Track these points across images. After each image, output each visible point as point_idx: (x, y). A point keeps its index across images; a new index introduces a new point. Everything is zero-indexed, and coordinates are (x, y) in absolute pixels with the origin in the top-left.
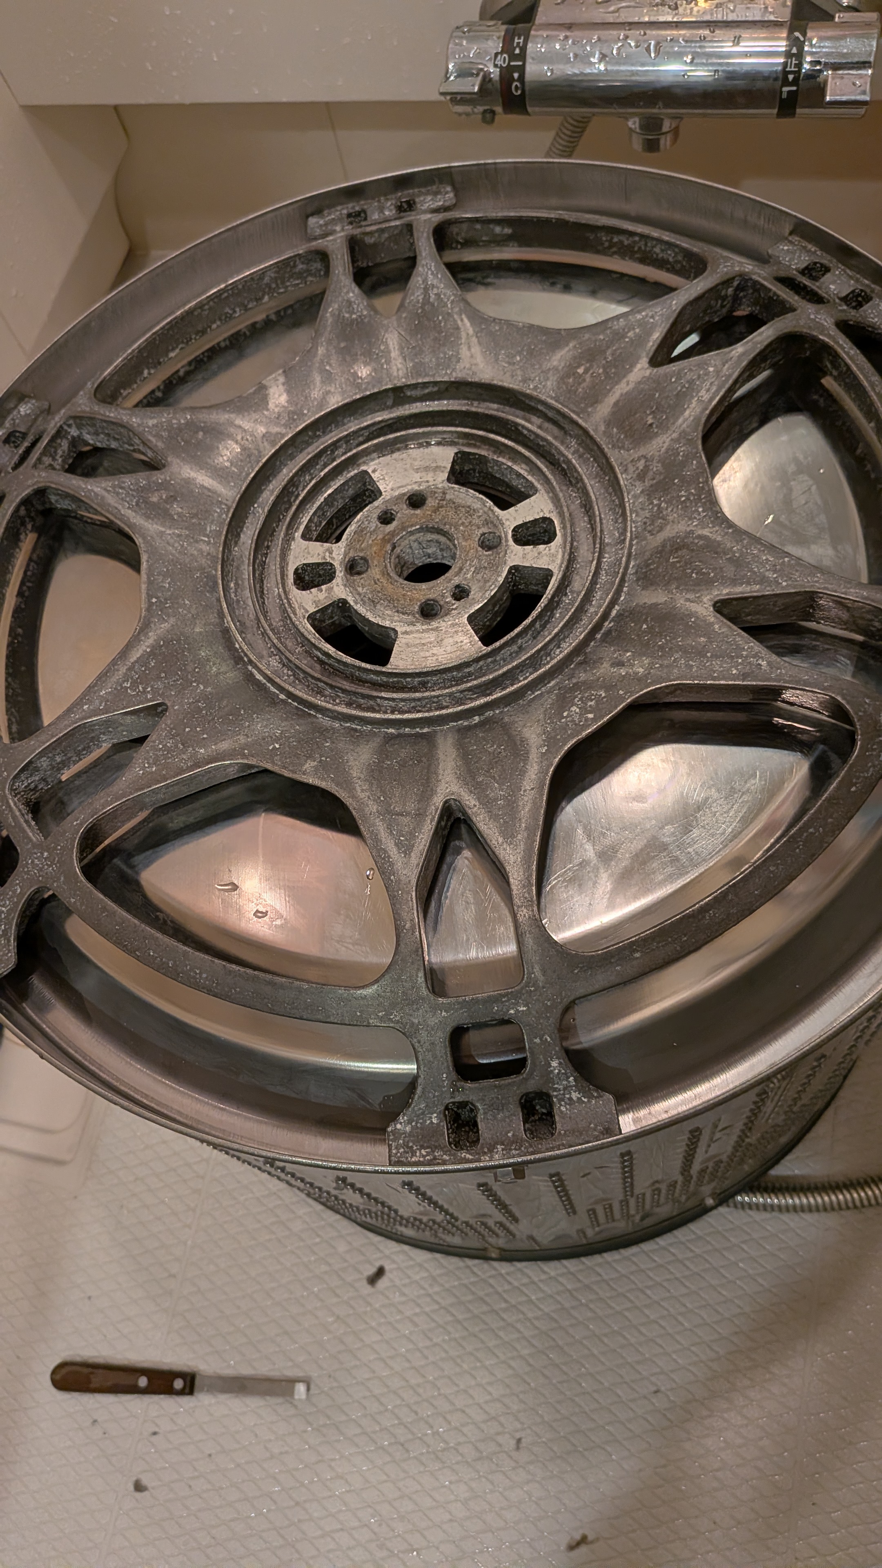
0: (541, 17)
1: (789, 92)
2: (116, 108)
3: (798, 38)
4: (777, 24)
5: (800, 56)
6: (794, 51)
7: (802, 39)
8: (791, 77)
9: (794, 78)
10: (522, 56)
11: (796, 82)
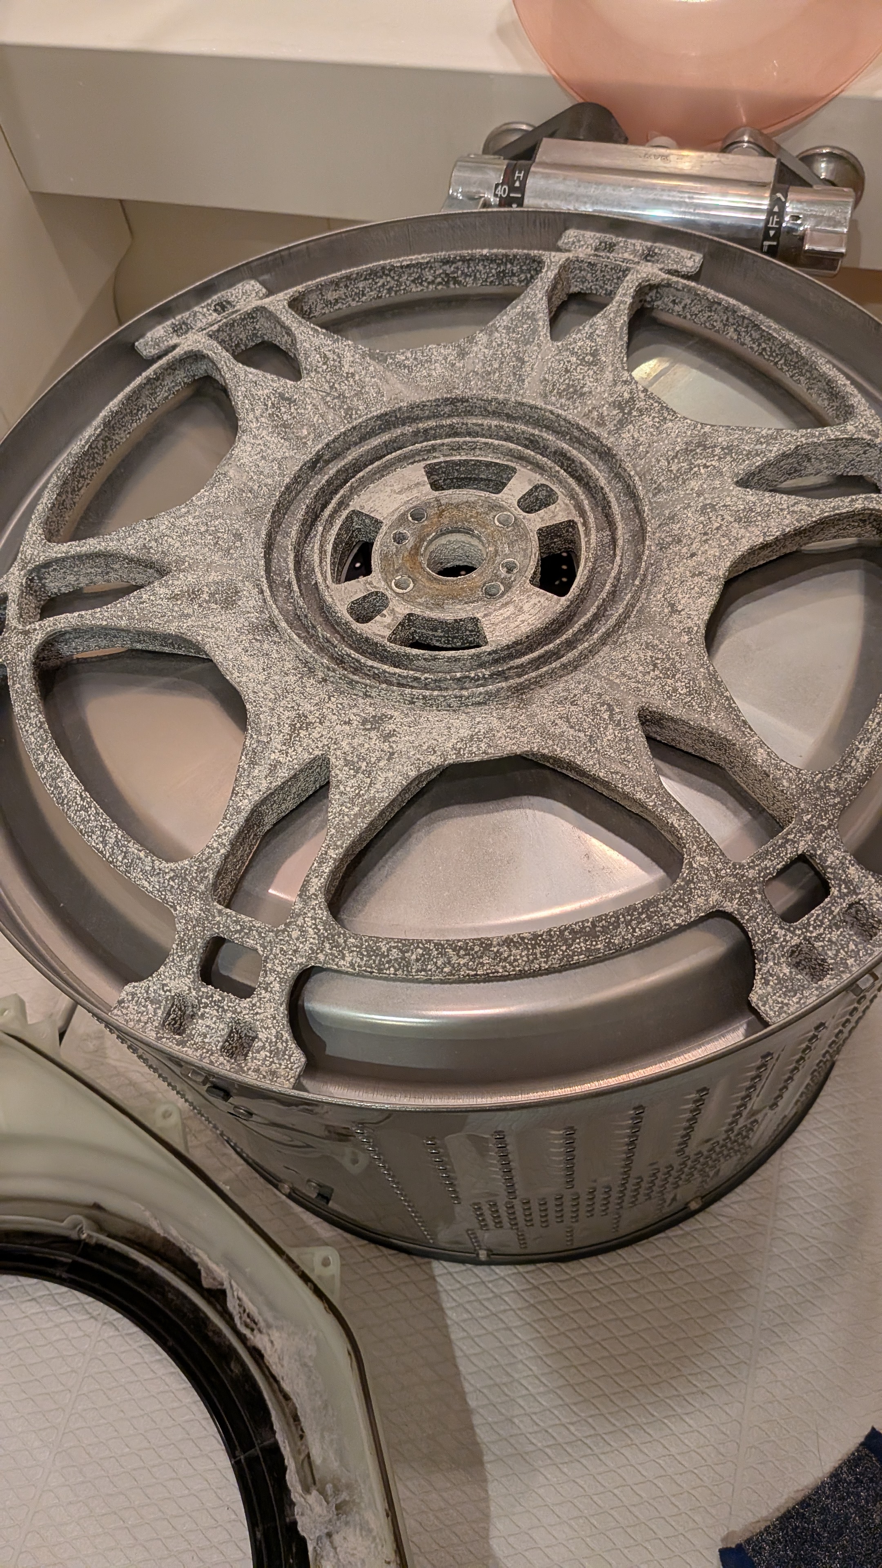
0: (540, 156)
1: (770, 246)
2: (121, 201)
3: (779, 198)
4: (763, 185)
5: (781, 214)
6: (776, 209)
7: (783, 199)
8: (772, 233)
9: (774, 235)
10: (522, 189)
11: (776, 237)
